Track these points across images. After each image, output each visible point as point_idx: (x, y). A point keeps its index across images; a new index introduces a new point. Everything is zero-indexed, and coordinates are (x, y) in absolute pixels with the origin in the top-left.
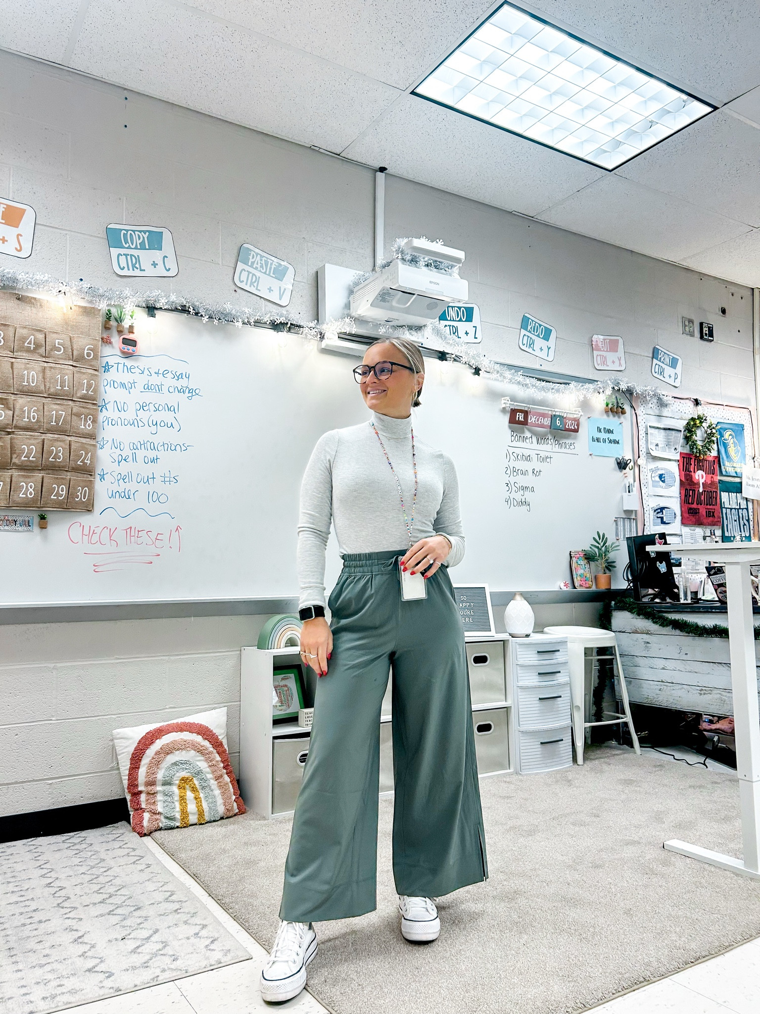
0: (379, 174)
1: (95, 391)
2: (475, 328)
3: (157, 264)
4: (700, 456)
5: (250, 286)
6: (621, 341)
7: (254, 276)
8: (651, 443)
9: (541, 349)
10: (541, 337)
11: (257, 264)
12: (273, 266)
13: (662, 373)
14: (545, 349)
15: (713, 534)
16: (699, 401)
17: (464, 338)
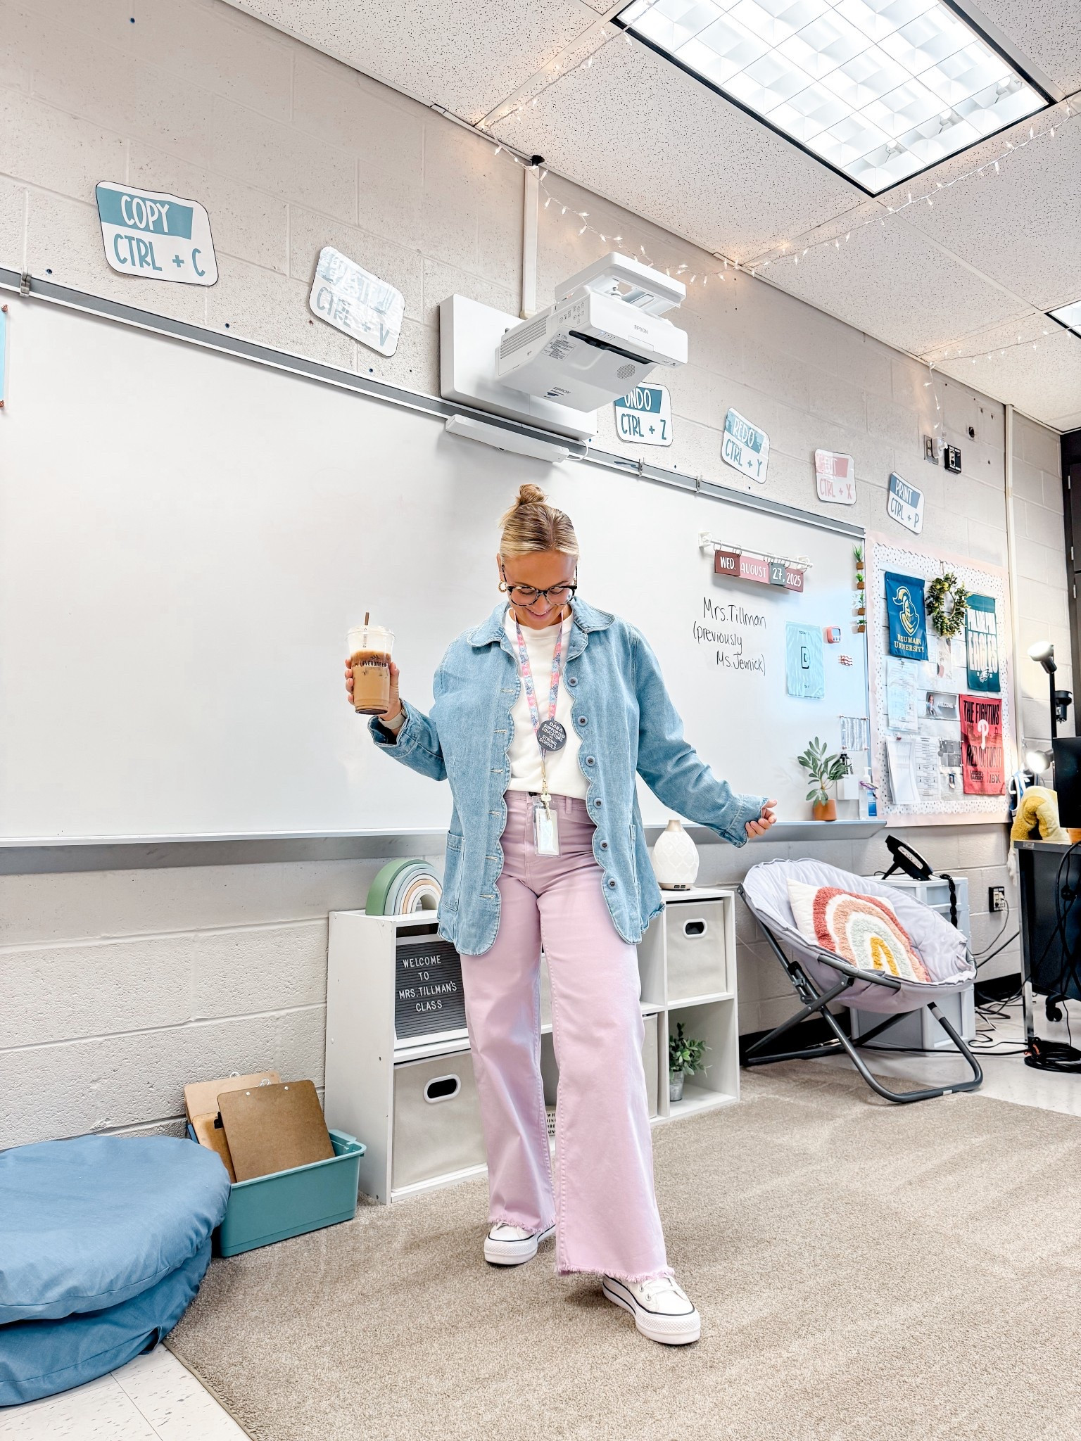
2: (663, 423)
3: (183, 261)
5: (335, 318)
9: (750, 464)
10: (750, 445)
13: (901, 513)
14: (755, 465)
17: (648, 437)
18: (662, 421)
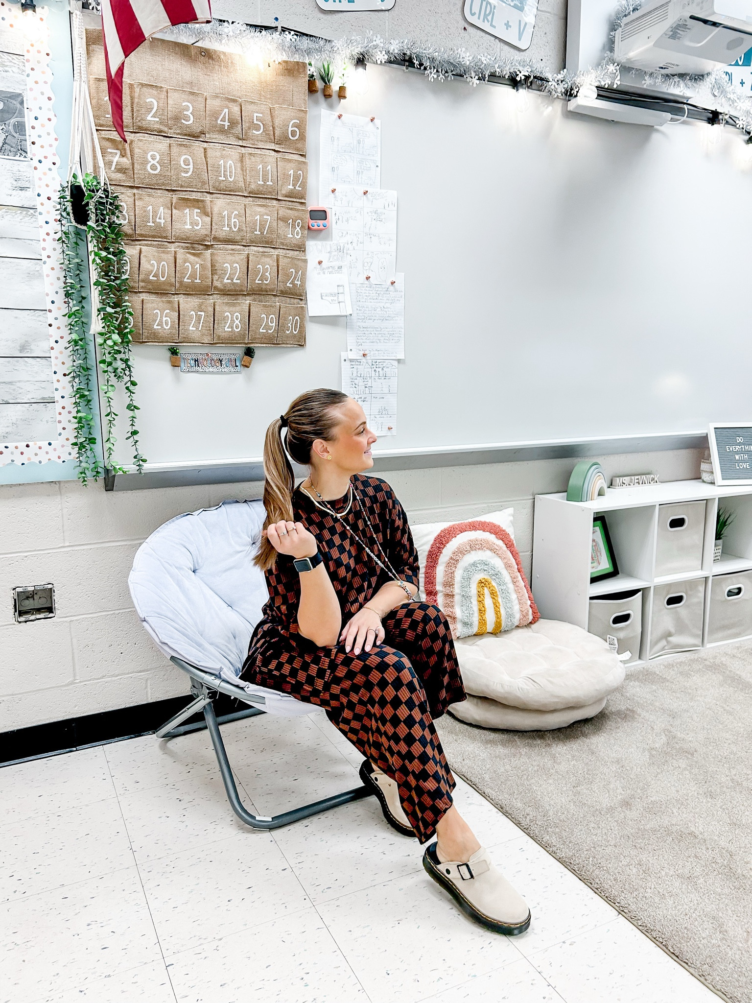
1: (304, 185)
5: (484, 21)
7: (489, 5)
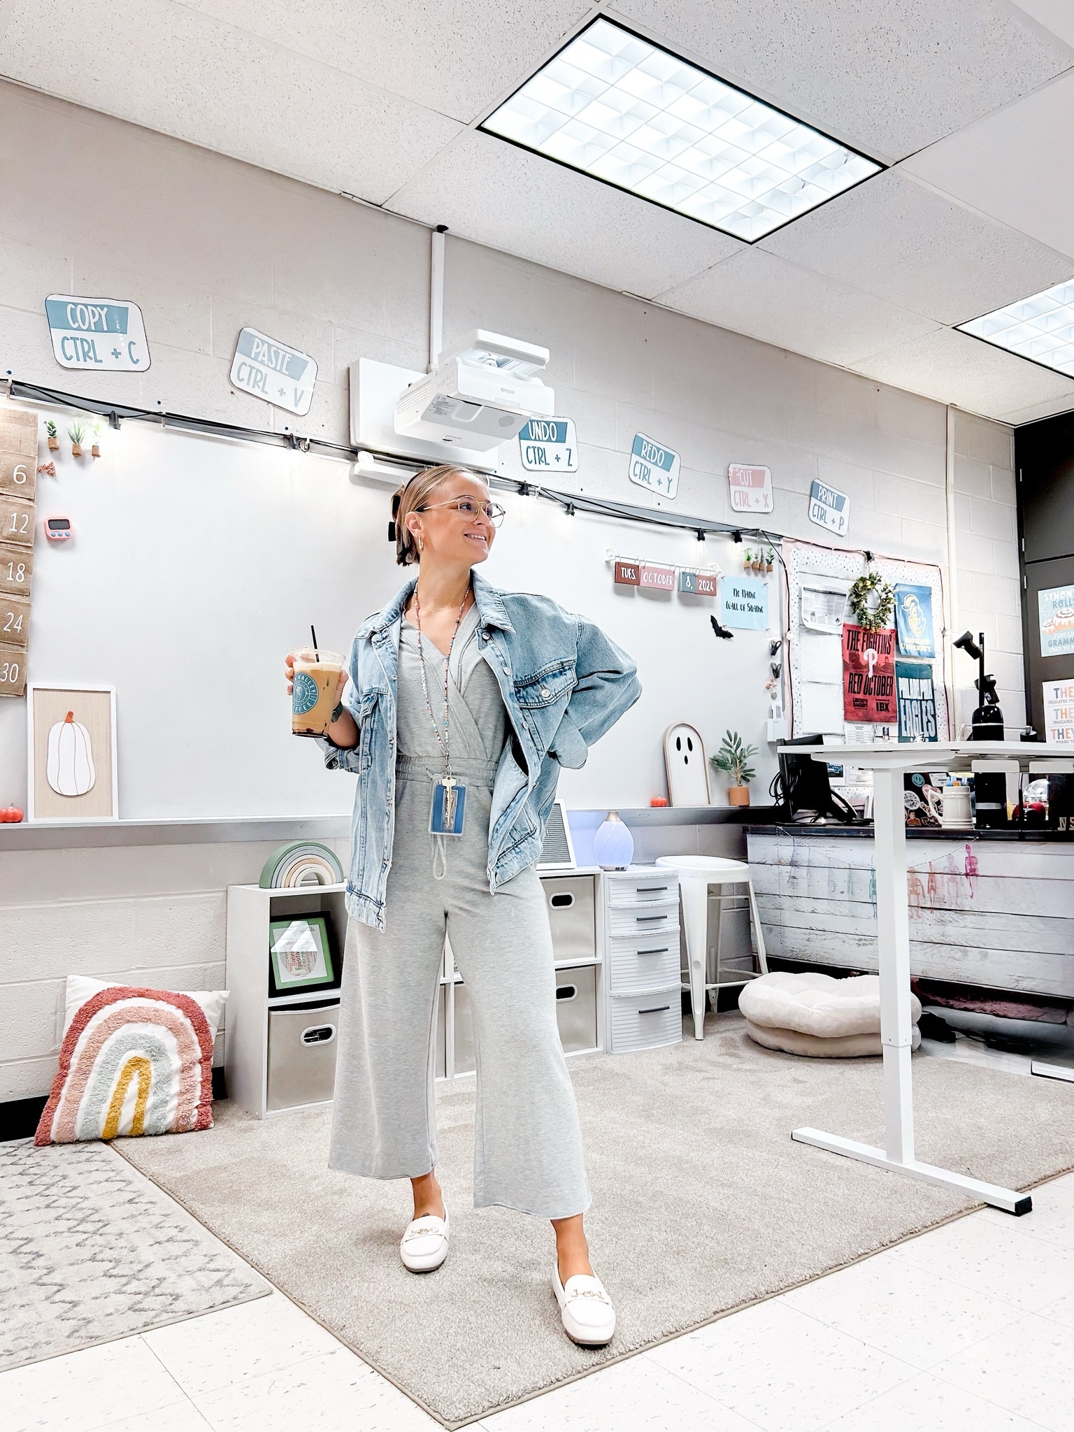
0: (436, 234)
1: (29, 529)
2: (568, 451)
3: (120, 354)
4: (870, 629)
5: (254, 387)
6: (768, 473)
7: (259, 373)
8: (806, 611)
9: (660, 482)
10: (660, 465)
11: (264, 356)
12: (287, 359)
13: (823, 517)
14: (665, 483)
15: (886, 733)
16: (871, 555)
17: (554, 465)
18: (567, 449)
